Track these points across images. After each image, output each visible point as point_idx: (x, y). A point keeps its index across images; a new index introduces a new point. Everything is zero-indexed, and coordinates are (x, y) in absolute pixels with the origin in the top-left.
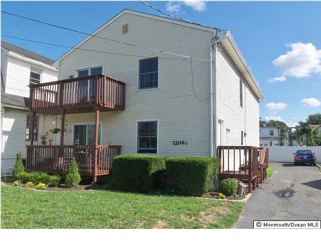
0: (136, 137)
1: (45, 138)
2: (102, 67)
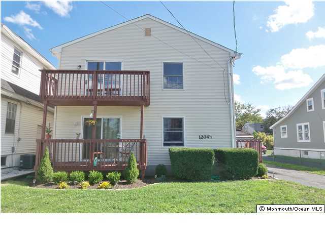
0: (163, 132)
1: (50, 132)
2: (121, 63)
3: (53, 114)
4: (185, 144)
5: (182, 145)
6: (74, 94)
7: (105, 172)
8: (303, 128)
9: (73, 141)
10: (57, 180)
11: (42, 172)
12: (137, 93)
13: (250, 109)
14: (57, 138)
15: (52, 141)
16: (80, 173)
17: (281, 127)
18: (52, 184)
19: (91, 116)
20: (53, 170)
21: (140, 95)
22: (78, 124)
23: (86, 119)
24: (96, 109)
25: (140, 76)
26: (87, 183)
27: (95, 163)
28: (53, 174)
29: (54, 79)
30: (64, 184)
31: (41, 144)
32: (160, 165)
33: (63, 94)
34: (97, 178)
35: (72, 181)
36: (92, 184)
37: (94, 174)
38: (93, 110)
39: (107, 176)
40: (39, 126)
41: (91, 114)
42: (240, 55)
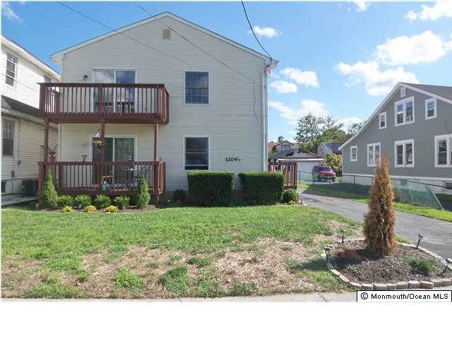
0: (184, 153)
1: (54, 153)
2: (134, 72)
3: (57, 130)
4: (209, 168)
5: (207, 168)
6: (78, 111)
7: (112, 197)
8: (374, 149)
9: (78, 164)
10: (61, 205)
11: (45, 196)
12: (151, 110)
13: (331, 123)
14: (63, 160)
15: (56, 163)
16: (86, 197)
17: (352, 147)
18: (56, 209)
19: (98, 135)
20: (58, 194)
21: (153, 112)
22: (86, 145)
23: (94, 139)
24: (103, 127)
25: (153, 89)
26: (92, 207)
27: (104, 188)
28: (57, 198)
29: (55, 91)
30: (70, 208)
31: (44, 167)
32: (177, 191)
33: (65, 111)
34: (104, 202)
35: (77, 206)
36: (98, 208)
37: (101, 198)
38: (100, 128)
39: (115, 200)
40: (42, 146)
41: (98, 134)
42: (277, 62)
